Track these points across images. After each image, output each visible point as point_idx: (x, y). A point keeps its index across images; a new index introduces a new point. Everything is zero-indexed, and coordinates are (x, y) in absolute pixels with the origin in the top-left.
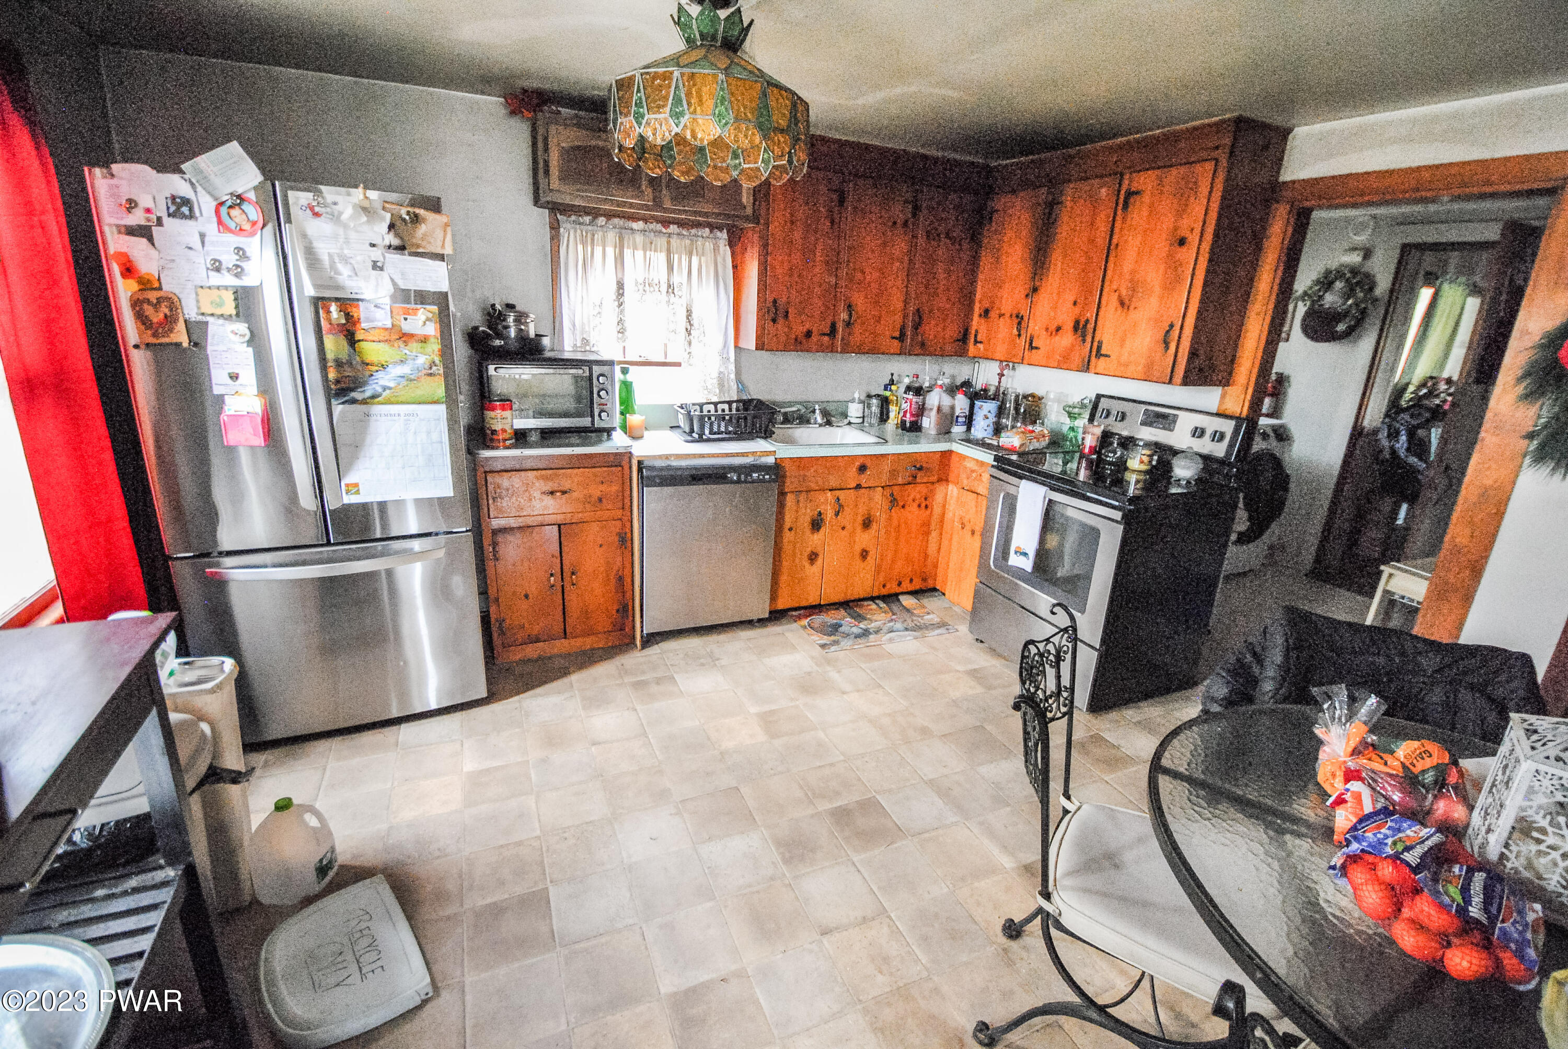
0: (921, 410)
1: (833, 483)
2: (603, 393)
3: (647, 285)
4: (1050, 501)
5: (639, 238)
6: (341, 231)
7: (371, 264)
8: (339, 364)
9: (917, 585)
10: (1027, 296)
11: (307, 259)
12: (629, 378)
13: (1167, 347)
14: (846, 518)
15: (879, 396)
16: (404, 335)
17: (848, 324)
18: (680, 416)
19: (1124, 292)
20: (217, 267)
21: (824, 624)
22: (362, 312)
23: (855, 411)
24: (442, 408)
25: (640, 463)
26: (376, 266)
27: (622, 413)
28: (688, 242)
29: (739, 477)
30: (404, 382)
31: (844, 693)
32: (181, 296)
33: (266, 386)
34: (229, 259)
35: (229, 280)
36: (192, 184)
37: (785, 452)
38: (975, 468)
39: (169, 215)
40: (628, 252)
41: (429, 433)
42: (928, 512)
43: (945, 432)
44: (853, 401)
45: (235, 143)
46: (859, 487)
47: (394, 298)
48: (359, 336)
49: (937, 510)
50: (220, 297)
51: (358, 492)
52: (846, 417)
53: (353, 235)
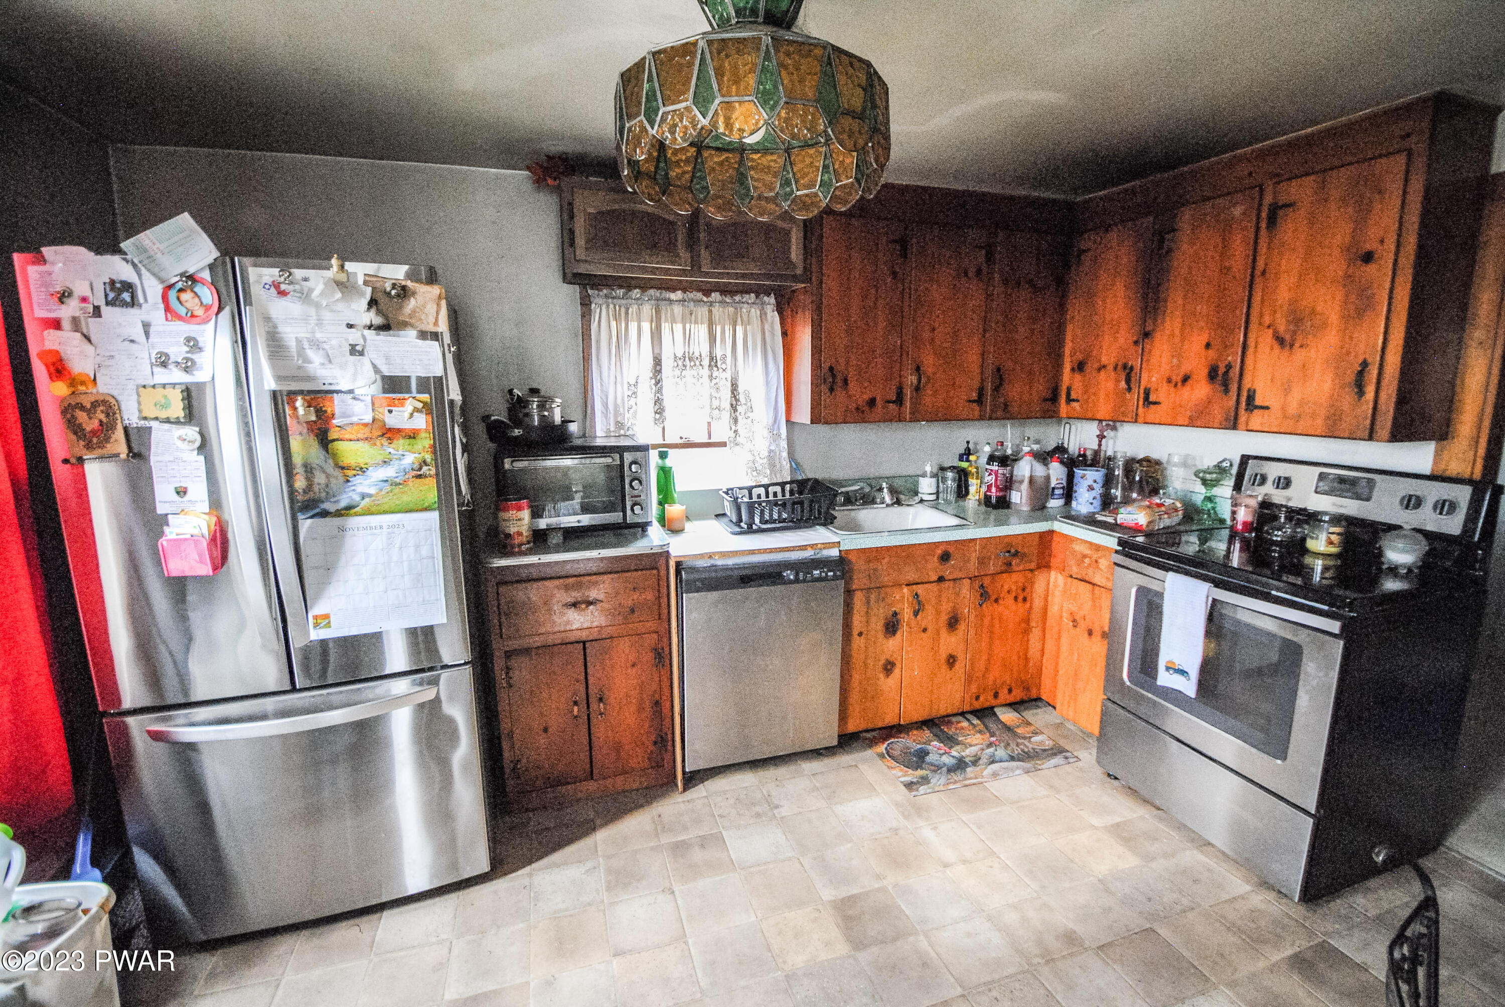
0: (1009, 484)
1: (911, 576)
2: (635, 484)
3: (687, 360)
4: (1214, 600)
5: (678, 309)
6: (312, 311)
7: (348, 348)
8: (308, 469)
9: (1018, 695)
10: (1136, 343)
11: (268, 346)
12: (668, 462)
13: (1361, 392)
14: (928, 618)
15: (954, 467)
16: (390, 430)
17: (917, 389)
18: (726, 504)
19: (1282, 328)
20: (163, 361)
21: (906, 752)
22: (338, 406)
23: (927, 486)
24: (435, 515)
25: (678, 564)
26: (355, 351)
27: (661, 503)
28: (731, 309)
29: (797, 574)
30: (387, 487)
31: (946, 866)
32: (119, 398)
33: (216, 502)
34: (178, 352)
35: (177, 376)
36: (134, 265)
37: (852, 542)
38: (1087, 552)
39: (108, 303)
40: (665, 327)
41: (417, 547)
42: (1028, 605)
43: (1039, 508)
44: (924, 475)
45: (186, 214)
46: (941, 579)
47: (376, 389)
48: (332, 435)
49: (1038, 603)
50: (165, 397)
51: (328, 625)
52: (916, 493)
53: (327, 315)
